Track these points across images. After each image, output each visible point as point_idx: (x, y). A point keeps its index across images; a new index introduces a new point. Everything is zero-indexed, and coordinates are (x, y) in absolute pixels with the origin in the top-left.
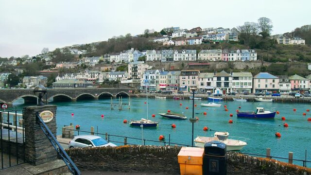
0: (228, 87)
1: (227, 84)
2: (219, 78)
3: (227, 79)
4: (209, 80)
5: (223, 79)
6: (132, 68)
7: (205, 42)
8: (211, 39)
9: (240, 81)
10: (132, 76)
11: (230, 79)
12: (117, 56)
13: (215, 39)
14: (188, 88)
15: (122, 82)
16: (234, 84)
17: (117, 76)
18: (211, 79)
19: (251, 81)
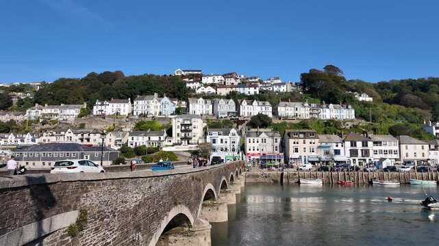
0: (368, 156)
1: (366, 153)
2: (353, 144)
3: (365, 144)
4: (337, 146)
5: (359, 144)
6: (182, 125)
7: (263, 93)
8: (265, 89)
9: (383, 148)
10: (182, 139)
11: (370, 144)
12: (122, 105)
13: (271, 89)
14: (303, 158)
15: (165, 149)
16: (375, 152)
17: (146, 138)
18: (340, 145)
19: (397, 148)
